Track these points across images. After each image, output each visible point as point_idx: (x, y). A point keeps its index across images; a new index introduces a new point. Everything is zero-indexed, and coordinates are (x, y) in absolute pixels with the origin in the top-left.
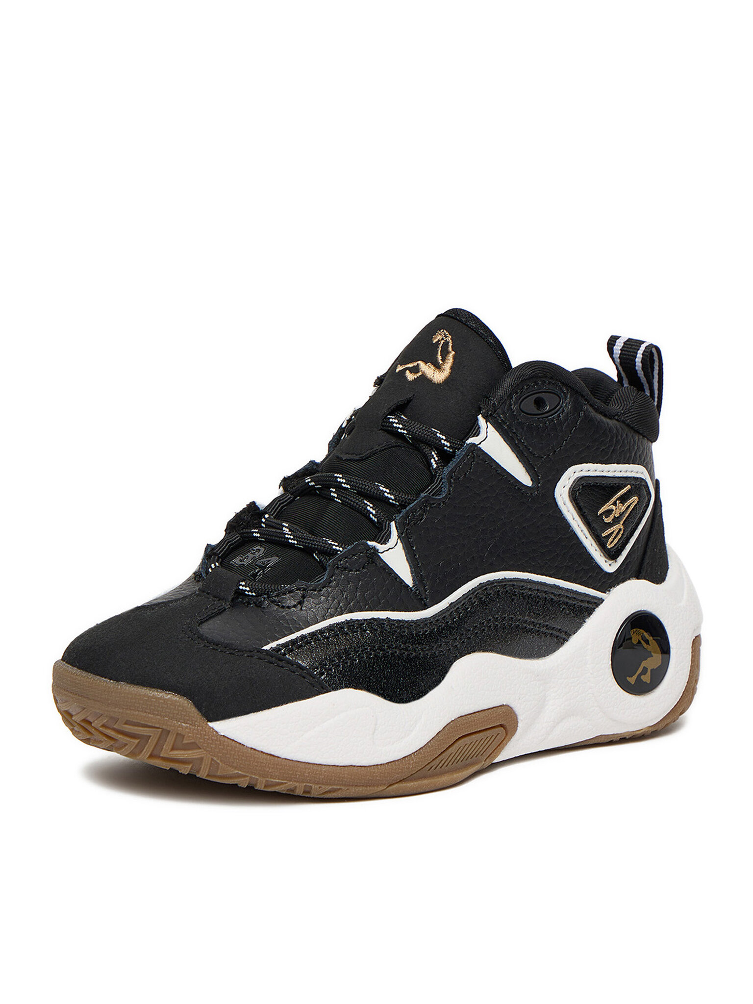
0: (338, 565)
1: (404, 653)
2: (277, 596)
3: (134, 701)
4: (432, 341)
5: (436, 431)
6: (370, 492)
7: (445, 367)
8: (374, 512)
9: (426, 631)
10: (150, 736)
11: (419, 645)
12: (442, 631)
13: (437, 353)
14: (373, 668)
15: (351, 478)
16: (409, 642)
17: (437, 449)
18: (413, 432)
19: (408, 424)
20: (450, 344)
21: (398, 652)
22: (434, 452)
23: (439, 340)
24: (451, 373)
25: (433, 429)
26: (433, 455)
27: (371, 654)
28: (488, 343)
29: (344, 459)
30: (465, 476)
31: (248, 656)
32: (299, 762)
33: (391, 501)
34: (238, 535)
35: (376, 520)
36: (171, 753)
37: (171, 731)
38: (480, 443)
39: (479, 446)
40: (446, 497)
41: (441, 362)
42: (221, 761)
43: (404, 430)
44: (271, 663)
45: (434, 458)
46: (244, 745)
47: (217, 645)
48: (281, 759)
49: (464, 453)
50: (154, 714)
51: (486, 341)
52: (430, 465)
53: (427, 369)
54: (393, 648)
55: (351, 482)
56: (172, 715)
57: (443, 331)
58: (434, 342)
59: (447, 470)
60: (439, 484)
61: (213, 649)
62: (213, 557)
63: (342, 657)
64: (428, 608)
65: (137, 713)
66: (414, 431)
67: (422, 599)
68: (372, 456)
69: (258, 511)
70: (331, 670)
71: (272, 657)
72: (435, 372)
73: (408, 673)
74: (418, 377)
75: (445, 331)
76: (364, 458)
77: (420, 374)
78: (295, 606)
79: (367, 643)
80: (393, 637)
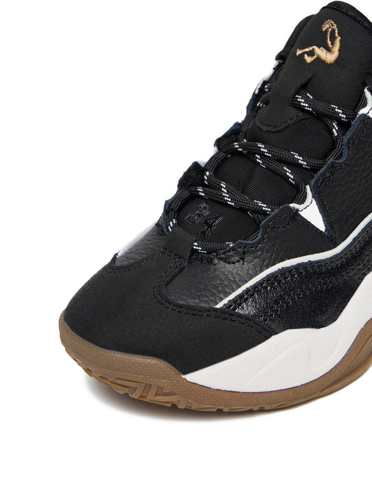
0: (268, 225)
1: (324, 287)
2: (224, 253)
3: (121, 365)
4: (322, 30)
5: (334, 106)
6: (287, 160)
7: (334, 50)
8: (292, 177)
9: (338, 264)
10: (137, 388)
11: (334, 277)
12: (349, 261)
13: (327, 39)
14: (303, 306)
15: (271, 148)
16: (327, 276)
17: (336, 120)
18: (316, 110)
19: (312, 103)
20: (337, 31)
21: (319, 287)
22: (335, 123)
23: (327, 29)
24: (339, 54)
25: (332, 106)
26: (334, 126)
27: (300, 295)
28: (365, 27)
29: (264, 131)
30: (359, 140)
31: (207, 316)
32: (254, 392)
33: (304, 166)
34: (187, 192)
35: (294, 183)
36: (154, 398)
37: (153, 385)
38: (368, 113)
39: (367, 115)
40: (346, 160)
41: (331, 46)
42: (194, 401)
43: (309, 108)
44: (226, 319)
45: (335, 128)
46: (211, 388)
47: (182, 308)
48: (240, 394)
49: (358, 123)
50: (138, 374)
51: (363, 26)
52: (332, 133)
53: (320, 52)
54: (316, 285)
55: (272, 151)
56: (152, 374)
57: (330, 21)
58: (324, 30)
59: (346, 139)
60: (340, 149)
61: (179, 312)
62: (171, 212)
63: (279, 303)
64: (338, 245)
65: (124, 374)
66: (318, 109)
67: (333, 240)
68: (286, 129)
69: (201, 169)
70: (272, 315)
71: (226, 314)
72: (327, 55)
73: (328, 302)
74: (314, 59)
75: (331, 21)
76: (280, 131)
77: (315, 56)
78: (238, 261)
79: (296, 286)
80: (315, 277)
